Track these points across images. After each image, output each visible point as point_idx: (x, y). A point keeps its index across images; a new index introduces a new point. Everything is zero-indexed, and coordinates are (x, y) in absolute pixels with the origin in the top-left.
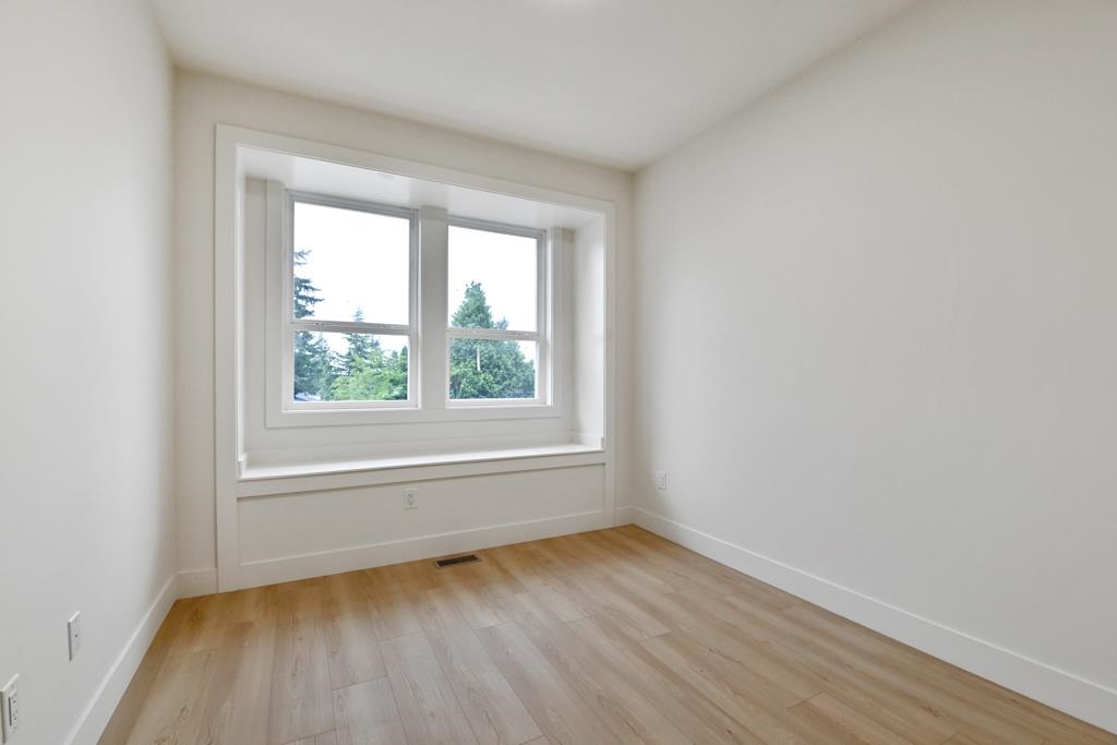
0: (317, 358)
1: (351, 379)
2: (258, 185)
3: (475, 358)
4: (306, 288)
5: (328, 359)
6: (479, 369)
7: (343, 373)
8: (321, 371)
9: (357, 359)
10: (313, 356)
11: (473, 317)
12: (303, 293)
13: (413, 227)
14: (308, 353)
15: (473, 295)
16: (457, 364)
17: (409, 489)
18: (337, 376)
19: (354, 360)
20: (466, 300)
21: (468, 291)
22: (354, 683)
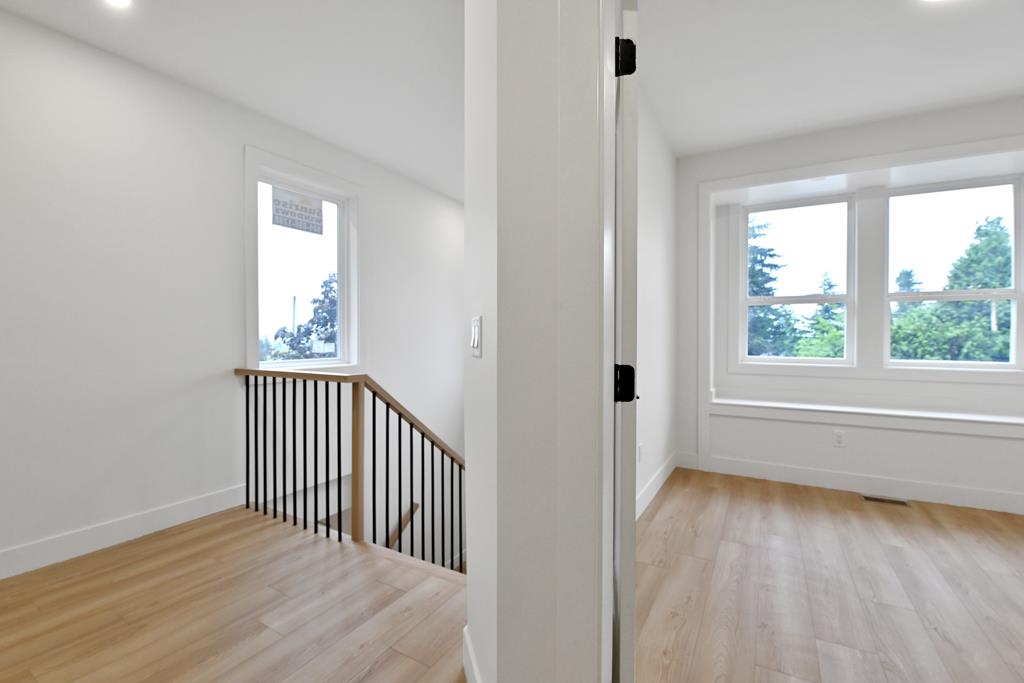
0: (782, 321)
1: (814, 341)
2: (723, 210)
3: (988, 315)
4: (771, 256)
5: (793, 322)
6: (994, 328)
7: (809, 335)
8: (784, 333)
9: (822, 320)
10: (776, 320)
11: (985, 262)
12: (768, 260)
13: (850, 208)
14: (772, 317)
15: (987, 234)
16: (959, 323)
17: (837, 430)
18: (800, 338)
19: (818, 323)
20: (977, 242)
21: (979, 229)
22: (775, 534)
